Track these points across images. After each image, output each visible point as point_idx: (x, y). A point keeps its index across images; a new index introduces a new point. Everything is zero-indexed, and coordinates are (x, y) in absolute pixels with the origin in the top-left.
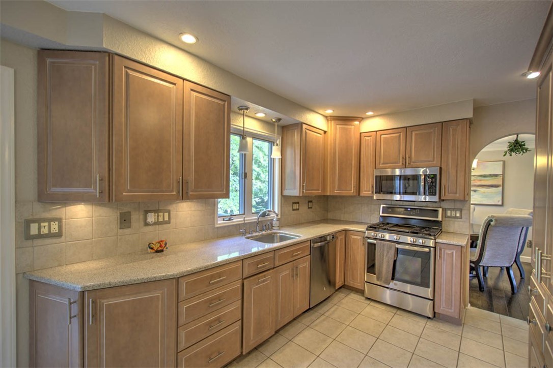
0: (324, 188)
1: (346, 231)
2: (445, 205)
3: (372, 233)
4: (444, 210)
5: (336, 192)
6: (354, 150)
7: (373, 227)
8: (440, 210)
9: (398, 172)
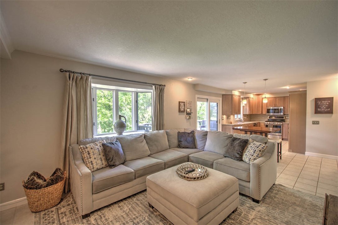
0: (253, 112)
1: (259, 122)
2: (285, 115)
3: (267, 123)
4: (285, 117)
5: (256, 113)
6: (261, 103)
7: (266, 121)
8: (284, 117)
9: (271, 108)
